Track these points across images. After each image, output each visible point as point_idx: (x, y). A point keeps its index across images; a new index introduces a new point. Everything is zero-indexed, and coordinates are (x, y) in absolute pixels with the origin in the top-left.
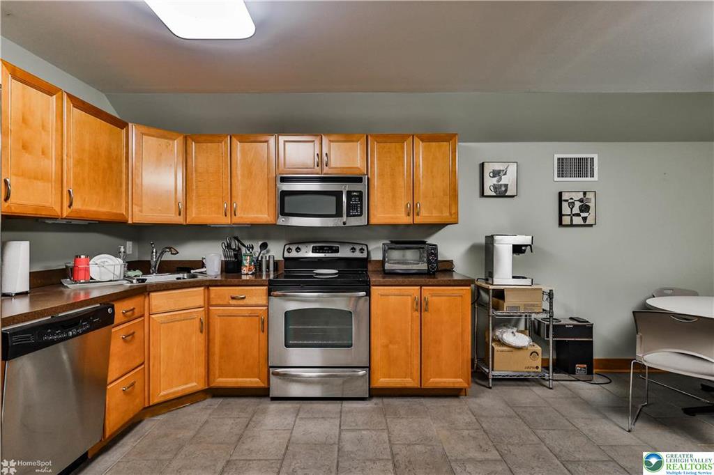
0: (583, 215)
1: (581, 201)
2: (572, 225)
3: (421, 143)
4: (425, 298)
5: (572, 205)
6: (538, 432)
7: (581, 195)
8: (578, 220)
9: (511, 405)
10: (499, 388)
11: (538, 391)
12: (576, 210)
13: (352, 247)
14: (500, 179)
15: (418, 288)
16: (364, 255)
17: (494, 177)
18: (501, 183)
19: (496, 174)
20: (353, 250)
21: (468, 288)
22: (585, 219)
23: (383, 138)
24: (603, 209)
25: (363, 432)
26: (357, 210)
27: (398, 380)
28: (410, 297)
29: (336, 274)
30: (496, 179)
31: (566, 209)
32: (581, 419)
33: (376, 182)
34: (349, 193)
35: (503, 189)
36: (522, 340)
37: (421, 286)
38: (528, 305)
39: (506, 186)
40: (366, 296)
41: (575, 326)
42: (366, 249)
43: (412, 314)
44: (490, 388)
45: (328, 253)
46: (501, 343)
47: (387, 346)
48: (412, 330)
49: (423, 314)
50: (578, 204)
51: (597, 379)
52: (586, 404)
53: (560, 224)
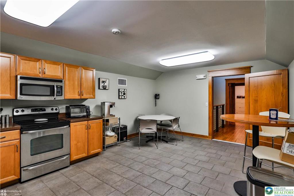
0: (124, 96)
1: (124, 92)
2: (122, 99)
3: (83, 70)
4: (89, 125)
5: (122, 93)
6: (123, 156)
7: (123, 90)
8: (123, 97)
9: (113, 152)
10: (107, 150)
11: (117, 147)
12: (123, 95)
13: (51, 108)
14: (104, 84)
15: (87, 121)
16: (57, 111)
17: (103, 83)
18: (105, 85)
19: (103, 82)
20: (52, 109)
21: (102, 119)
22: (124, 97)
23: (70, 65)
24: (128, 95)
25: (77, 175)
26: (60, 93)
27: (80, 155)
28: (84, 125)
29: (47, 120)
30: (103, 84)
31: (120, 94)
32: (130, 150)
33: (67, 82)
34: (57, 86)
35: (105, 87)
36: (113, 134)
37: (88, 121)
38: (115, 123)
39: (106, 86)
40: (69, 127)
41: (124, 127)
42: (58, 109)
43: (85, 131)
44: (105, 150)
45: (40, 111)
46: (107, 136)
47: (76, 144)
48: (85, 136)
49: (89, 130)
50: (123, 93)
51: (128, 141)
52: (129, 147)
53: (119, 98)
